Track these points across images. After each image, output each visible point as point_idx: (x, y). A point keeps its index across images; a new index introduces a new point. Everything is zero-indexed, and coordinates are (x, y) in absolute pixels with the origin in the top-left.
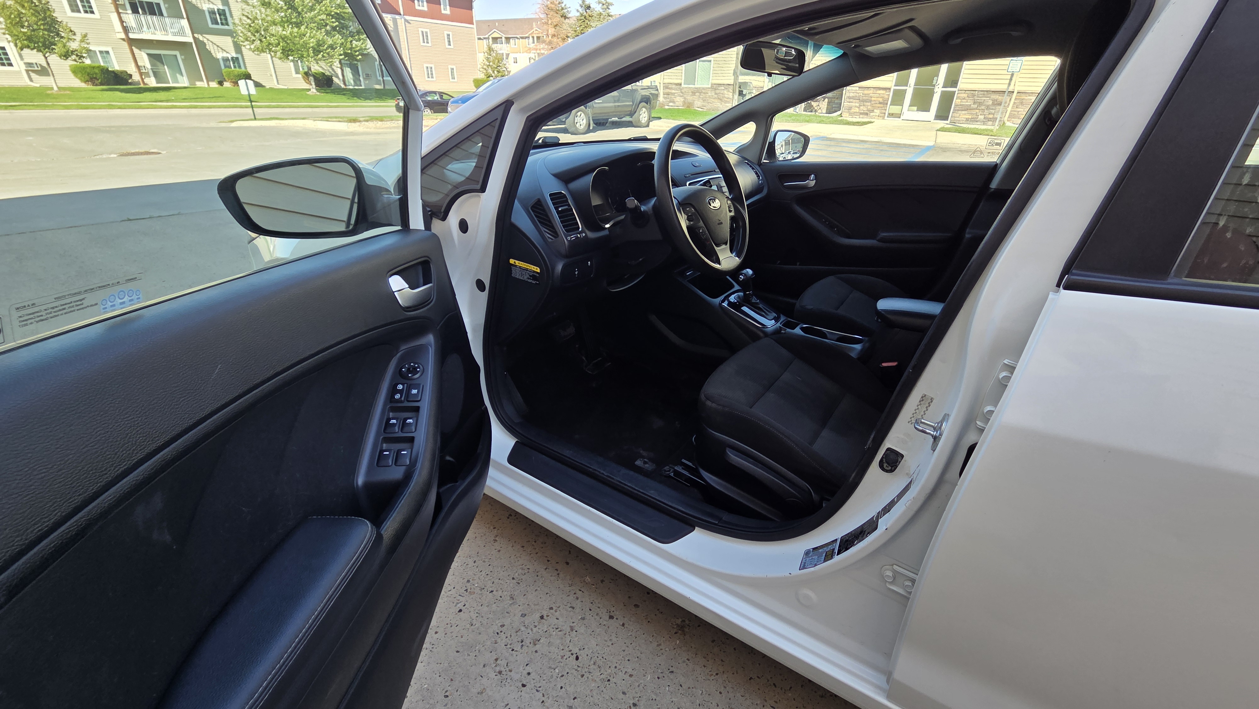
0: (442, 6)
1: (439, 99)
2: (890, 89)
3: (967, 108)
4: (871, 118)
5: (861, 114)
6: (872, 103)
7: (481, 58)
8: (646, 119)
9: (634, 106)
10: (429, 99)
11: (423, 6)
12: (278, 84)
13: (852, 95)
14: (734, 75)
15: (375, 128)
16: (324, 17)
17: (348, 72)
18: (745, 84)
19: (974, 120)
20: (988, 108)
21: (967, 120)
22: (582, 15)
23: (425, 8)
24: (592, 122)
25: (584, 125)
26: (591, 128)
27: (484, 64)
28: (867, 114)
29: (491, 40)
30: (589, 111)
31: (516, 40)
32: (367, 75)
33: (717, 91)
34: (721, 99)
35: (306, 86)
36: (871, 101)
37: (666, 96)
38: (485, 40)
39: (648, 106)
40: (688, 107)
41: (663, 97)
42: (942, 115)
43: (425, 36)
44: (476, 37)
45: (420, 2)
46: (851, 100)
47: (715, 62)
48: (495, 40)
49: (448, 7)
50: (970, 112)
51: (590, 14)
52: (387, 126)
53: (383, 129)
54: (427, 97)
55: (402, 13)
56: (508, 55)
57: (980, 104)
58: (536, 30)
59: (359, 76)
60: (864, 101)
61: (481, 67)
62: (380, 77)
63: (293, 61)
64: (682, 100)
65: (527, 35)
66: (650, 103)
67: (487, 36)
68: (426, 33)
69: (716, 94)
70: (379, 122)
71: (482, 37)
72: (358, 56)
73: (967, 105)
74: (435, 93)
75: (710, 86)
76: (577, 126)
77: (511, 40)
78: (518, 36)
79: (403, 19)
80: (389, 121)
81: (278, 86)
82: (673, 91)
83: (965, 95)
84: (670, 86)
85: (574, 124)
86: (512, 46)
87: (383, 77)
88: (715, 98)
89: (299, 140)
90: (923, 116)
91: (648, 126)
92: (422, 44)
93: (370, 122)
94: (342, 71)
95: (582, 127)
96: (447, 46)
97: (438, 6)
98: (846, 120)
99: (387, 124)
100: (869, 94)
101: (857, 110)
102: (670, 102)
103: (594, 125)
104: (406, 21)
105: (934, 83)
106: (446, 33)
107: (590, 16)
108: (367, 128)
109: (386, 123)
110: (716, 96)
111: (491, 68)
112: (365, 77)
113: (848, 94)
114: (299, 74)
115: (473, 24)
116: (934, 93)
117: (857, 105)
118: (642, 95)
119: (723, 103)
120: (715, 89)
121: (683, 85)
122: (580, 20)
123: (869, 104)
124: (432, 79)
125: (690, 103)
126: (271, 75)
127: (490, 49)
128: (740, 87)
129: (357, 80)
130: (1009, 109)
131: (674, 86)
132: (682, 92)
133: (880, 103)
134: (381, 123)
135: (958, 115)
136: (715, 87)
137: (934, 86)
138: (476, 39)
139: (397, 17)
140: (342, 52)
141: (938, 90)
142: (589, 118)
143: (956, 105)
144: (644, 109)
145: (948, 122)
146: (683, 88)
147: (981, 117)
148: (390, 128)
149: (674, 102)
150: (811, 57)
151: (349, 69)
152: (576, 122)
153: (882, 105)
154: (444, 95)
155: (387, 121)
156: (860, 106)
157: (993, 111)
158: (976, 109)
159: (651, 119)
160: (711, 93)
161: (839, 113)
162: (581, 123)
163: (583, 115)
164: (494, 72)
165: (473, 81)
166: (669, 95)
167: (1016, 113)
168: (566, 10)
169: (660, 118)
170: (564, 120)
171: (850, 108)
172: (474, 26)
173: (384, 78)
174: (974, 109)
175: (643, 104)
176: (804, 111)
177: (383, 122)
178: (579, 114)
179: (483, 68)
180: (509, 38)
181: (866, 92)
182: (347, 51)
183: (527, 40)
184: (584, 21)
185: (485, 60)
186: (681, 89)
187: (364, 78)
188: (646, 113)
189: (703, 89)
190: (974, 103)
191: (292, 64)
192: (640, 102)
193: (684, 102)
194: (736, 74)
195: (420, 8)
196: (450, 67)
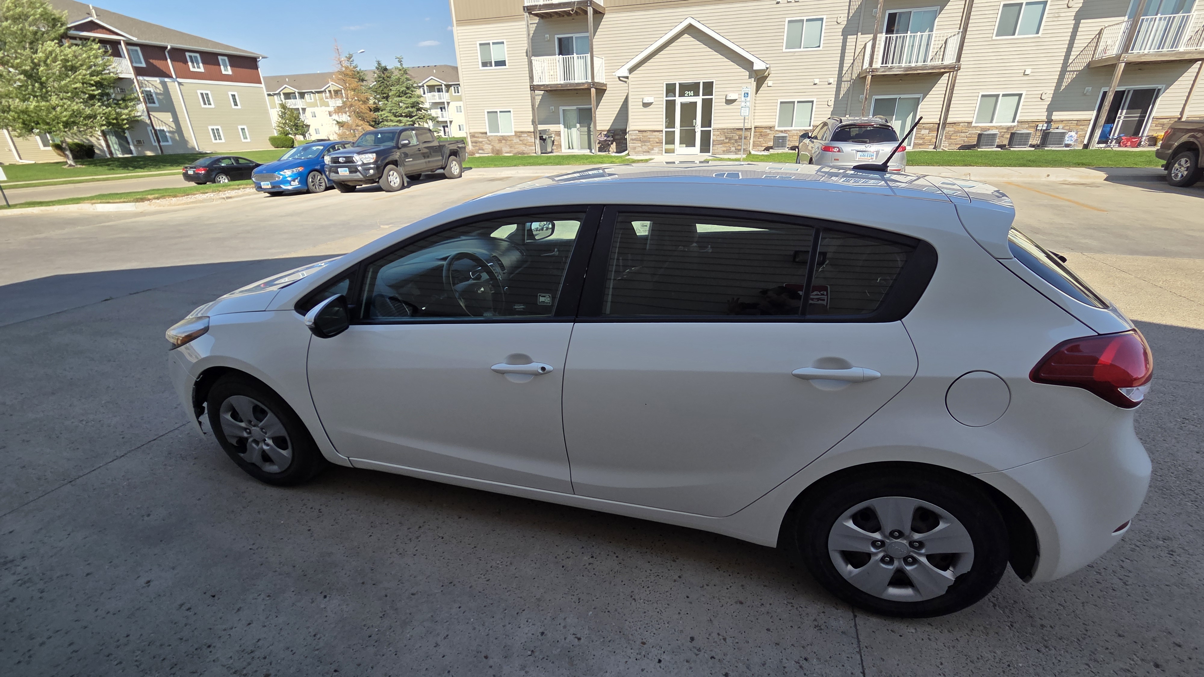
0: (222, 67)
1: (235, 164)
2: (662, 131)
3: (721, 143)
4: (653, 155)
5: (644, 152)
6: (651, 142)
7: (274, 115)
8: (458, 171)
9: (444, 161)
10: (223, 165)
11: (199, 67)
12: (20, 158)
13: (634, 137)
14: (533, 124)
15: (168, 205)
16: (78, 85)
17: (113, 140)
18: (545, 131)
19: (728, 152)
20: (736, 141)
21: (724, 151)
22: (380, 77)
23: (202, 69)
24: (405, 177)
25: (398, 183)
26: (406, 184)
27: (279, 122)
28: (649, 152)
29: (282, 96)
30: (401, 170)
31: (312, 95)
32: (139, 142)
33: (521, 138)
34: (525, 144)
35: (61, 159)
36: (649, 141)
37: (474, 144)
38: (275, 96)
39: (458, 159)
40: (497, 154)
41: (472, 146)
42: (705, 147)
43: (206, 99)
44: (266, 93)
45: (195, 64)
46: (634, 142)
47: (515, 113)
48: (288, 96)
49: (229, 67)
50: (724, 145)
51: (388, 75)
52: (183, 202)
53: (179, 205)
54: (220, 163)
55: (174, 76)
56: (304, 110)
57: (730, 139)
58: (333, 86)
59: (128, 143)
60: (644, 142)
61: (276, 125)
62: (155, 142)
63: (39, 134)
64: (491, 147)
65: (322, 90)
66: (459, 156)
67: (277, 92)
68: (207, 94)
69: (520, 140)
70: (174, 199)
71: (271, 93)
72: (125, 124)
73: (721, 140)
74: (229, 158)
75: (513, 134)
76: (391, 184)
77: (306, 95)
78: (313, 91)
79: (176, 83)
80: (184, 196)
81: (21, 161)
82: (480, 140)
83: (719, 133)
84: (476, 135)
85: (389, 183)
86: (307, 101)
87: (159, 142)
88: (520, 144)
89: (79, 227)
90: (690, 150)
91: (461, 176)
92: (203, 106)
93: (161, 200)
94: (106, 141)
95: (396, 185)
96: (234, 107)
97: (217, 67)
98: (632, 159)
99: (182, 200)
100: (647, 136)
101: (640, 149)
102: (480, 149)
103: (408, 180)
104: (180, 84)
105: (694, 125)
106: (230, 93)
107: (388, 77)
108: (160, 206)
109: (181, 198)
110: (521, 142)
111: (288, 126)
112: (136, 143)
113: (631, 137)
114: (49, 146)
115: (261, 83)
116: (695, 132)
117: (640, 145)
118: (450, 150)
119: (527, 147)
120: (520, 137)
121: (489, 134)
122: (379, 81)
123: (649, 144)
124: (220, 141)
125: (498, 150)
126: (10, 150)
127: (283, 106)
128: (540, 134)
129: (125, 147)
130: (751, 141)
131: (480, 135)
132: (489, 141)
133: (657, 143)
134: (175, 199)
135: (716, 148)
136: (518, 134)
137: (695, 127)
138: (266, 95)
139: (166, 80)
140: (104, 122)
141: (698, 129)
142: (402, 176)
143: (713, 141)
144: (454, 162)
145: (710, 154)
146: (489, 136)
147: (733, 149)
148: (187, 203)
149: (483, 150)
150: (595, 107)
151: (114, 137)
152: (389, 181)
153: (659, 144)
154: (240, 160)
155: (182, 196)
156: (642, 145)
157: (740, 144)
158: (728, 143)
159: (462, 170)
160: (516, 140)
161: (626, 152)
162: (395, 181)
163: (395, 173)
164: (292, 129)
165: (269, 140)
166: (476, 143)
167: (759, 143)
168: (362, 74)
169: (471, 168)
170: (377, 180)
171: (635, 148)
172: (263, 85)
173: (162, 144)
174: (726, 143)
175: (452, 157)
176: (599, 151)
177: (178, 198)
178: (391, 173)
179: (279, 127)
180: (304, 93)
181: (644, 134)
182: (112, 121)
183: (324, 94)
184: (383, 82)
185: (280, 119)
186: (487, 138)
187: (134, 146)
188: (457, 165)
189: (508, 136)
190: (726, 138)
191: (38, 138)
192: (450, 156)
193: (492, 149)
194: (535, 122)
195: (196, 70)
196: (240, 127)
